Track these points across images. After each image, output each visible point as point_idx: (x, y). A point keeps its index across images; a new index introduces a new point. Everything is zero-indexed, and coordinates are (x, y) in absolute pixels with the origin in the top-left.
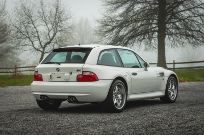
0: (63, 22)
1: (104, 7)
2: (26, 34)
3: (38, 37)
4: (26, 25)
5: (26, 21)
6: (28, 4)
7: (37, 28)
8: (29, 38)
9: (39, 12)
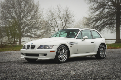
0: (70, 19)
1: (89, 11)
2: (51, 25)
3: (57, 26)
4: (51, 20)
5: (52, 19)
6: (53, 10)
7: (57, 22)
8: (52, 27)
9: (58, 14)
